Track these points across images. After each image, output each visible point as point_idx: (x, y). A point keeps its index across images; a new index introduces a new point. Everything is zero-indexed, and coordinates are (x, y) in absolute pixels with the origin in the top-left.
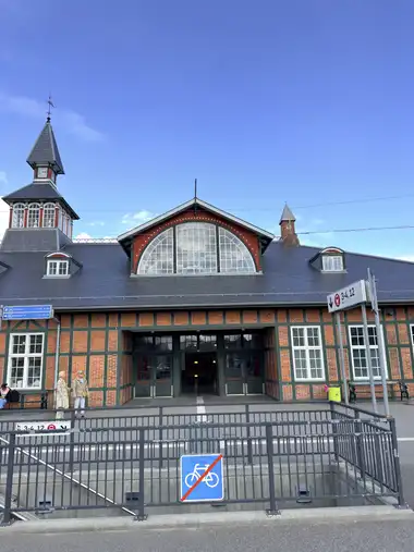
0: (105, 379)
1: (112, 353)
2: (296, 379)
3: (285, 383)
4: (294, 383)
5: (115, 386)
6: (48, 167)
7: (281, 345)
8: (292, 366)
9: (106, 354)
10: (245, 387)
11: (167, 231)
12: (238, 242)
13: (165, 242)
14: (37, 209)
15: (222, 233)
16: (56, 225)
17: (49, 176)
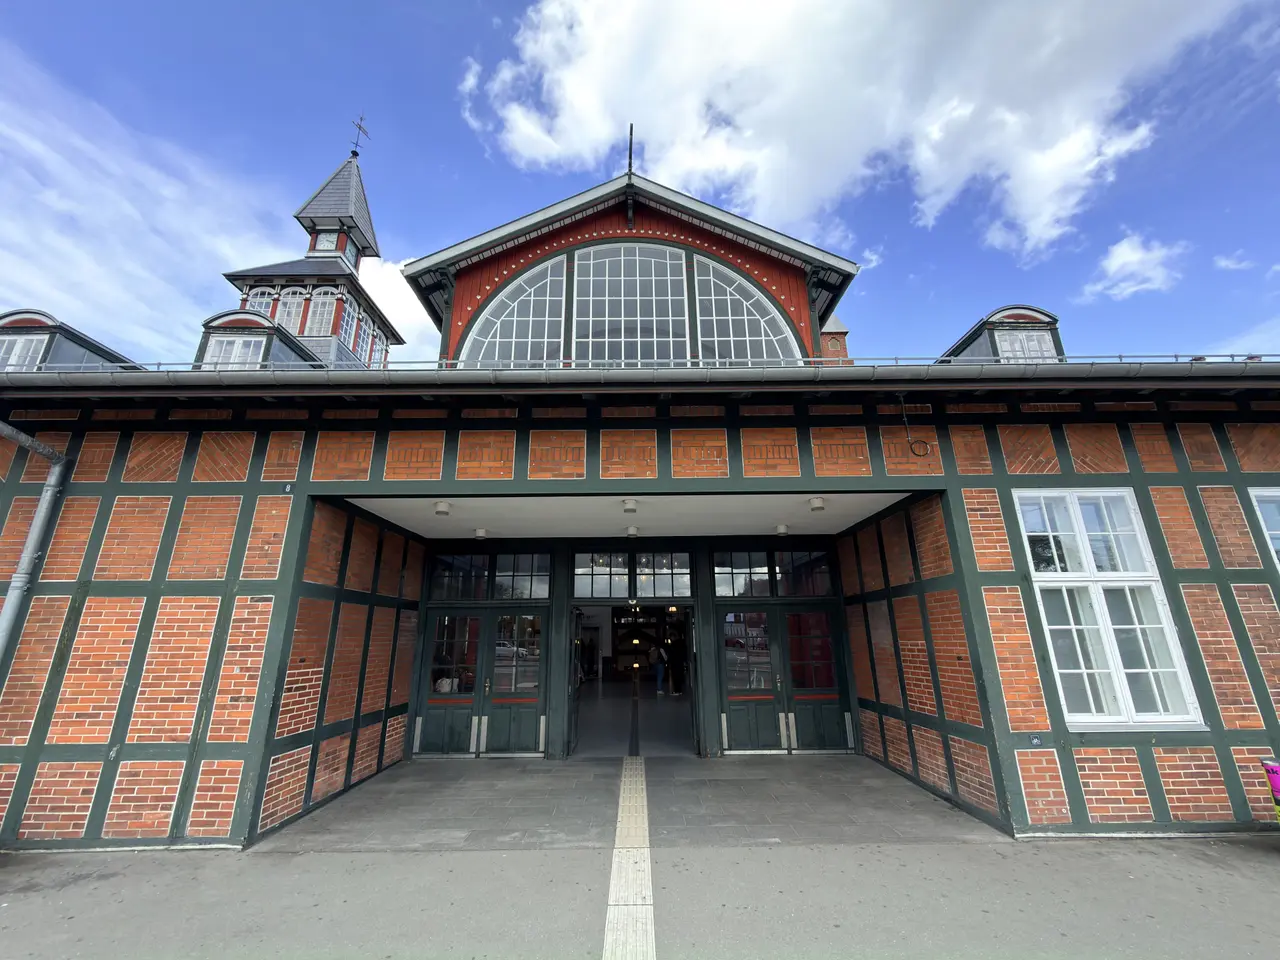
0: (206, 703)
1: (255, 589)
2: (1075, 721)
3: (1025, 740)
4: (1065, 741)
5: (243, 737)
6: (339, 232)
7: (981, 566)
8: (1044, 659)
9: (226, 590)
10: (787, 724)
11: (549, 264)
12: (748, 296)
13: (541, 292)
14: (299, 299)
15: (704, 270)
16: (335, 330)
17: (340, 247)
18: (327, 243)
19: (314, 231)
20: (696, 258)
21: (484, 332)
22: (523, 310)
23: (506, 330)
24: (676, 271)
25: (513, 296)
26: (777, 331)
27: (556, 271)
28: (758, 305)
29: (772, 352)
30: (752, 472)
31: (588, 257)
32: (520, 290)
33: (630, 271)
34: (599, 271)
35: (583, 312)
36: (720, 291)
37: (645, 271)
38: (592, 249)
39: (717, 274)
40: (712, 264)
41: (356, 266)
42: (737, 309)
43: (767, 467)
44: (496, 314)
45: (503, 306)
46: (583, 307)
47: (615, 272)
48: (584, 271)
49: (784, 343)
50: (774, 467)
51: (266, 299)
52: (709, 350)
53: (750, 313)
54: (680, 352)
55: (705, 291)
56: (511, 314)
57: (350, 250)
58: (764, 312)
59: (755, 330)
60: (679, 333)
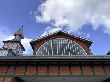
6: (19, 36)
11: (49, 41)
12: (77, 45)
13: (48, 44)
14: (12, 45)
15: (71, 41)
16: (16, 49)
17: (19, 38)
18: (17, 37)
19: (16, 36)
20: (69, 40)
21: (40, 50)
22: (46, 47)
23: (43, 49)
24: (67, 42)
25: (44, 45)
26: (82, 50)
27: (50, 42)
28: (79, 46)
29: (82, 53)
30: (85, 74)
31: (55, 40)
32: (45, 44)
33: (60, 42)
34: (56, 42)
35: (54, 47)
36: (73, 44)
37: (63, 42)
38: (55, 39)
39: (72, 42)
40: (72, 41)
41: (20, 40)
42: (76, 47)
43: (87, 73)
44: (42, 47)
45: (43, 46)
46: (54, 46)
47: (58, 42)
48: (54, 42)
49: (84, 51)
50: (89, 73)
51: (8, 45)
52: (72, 53)
53: (78, 47)
54: (68, 53)
55: (71, 44)
56: (44, 47)
57: (20, 38)
58: (80, 47)
59: (79, 50)
60: (68, 50)
